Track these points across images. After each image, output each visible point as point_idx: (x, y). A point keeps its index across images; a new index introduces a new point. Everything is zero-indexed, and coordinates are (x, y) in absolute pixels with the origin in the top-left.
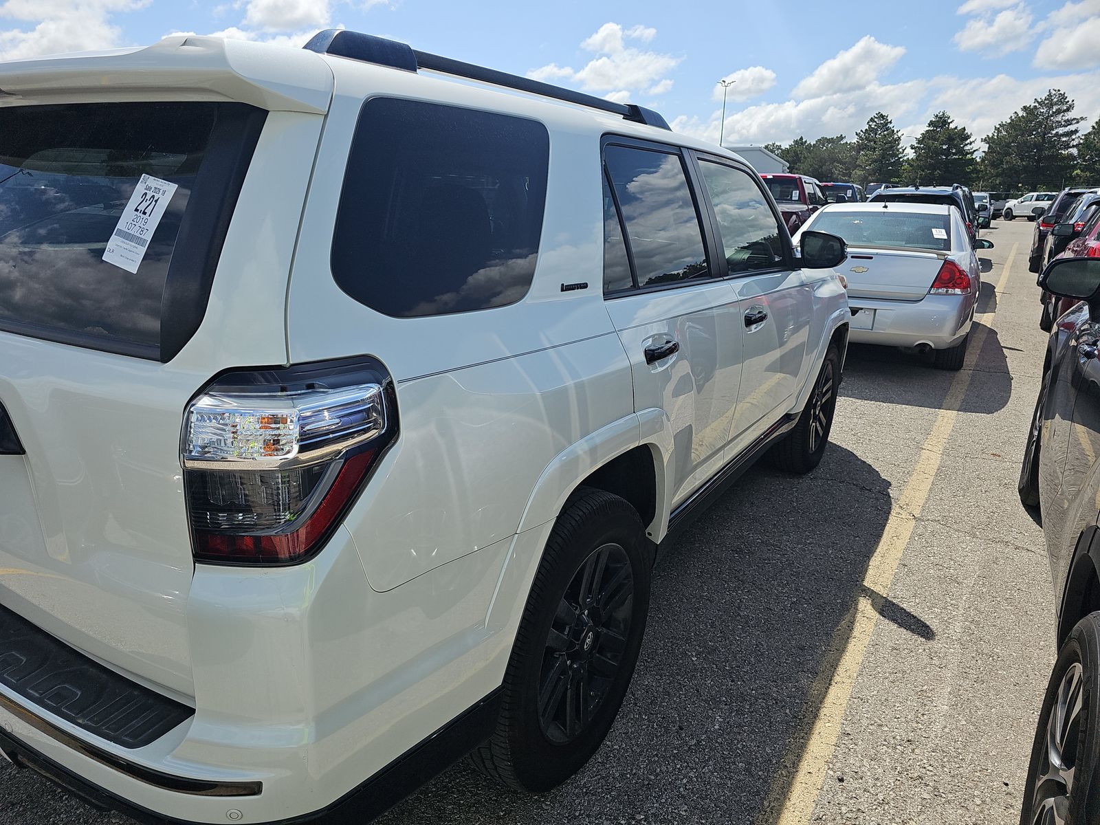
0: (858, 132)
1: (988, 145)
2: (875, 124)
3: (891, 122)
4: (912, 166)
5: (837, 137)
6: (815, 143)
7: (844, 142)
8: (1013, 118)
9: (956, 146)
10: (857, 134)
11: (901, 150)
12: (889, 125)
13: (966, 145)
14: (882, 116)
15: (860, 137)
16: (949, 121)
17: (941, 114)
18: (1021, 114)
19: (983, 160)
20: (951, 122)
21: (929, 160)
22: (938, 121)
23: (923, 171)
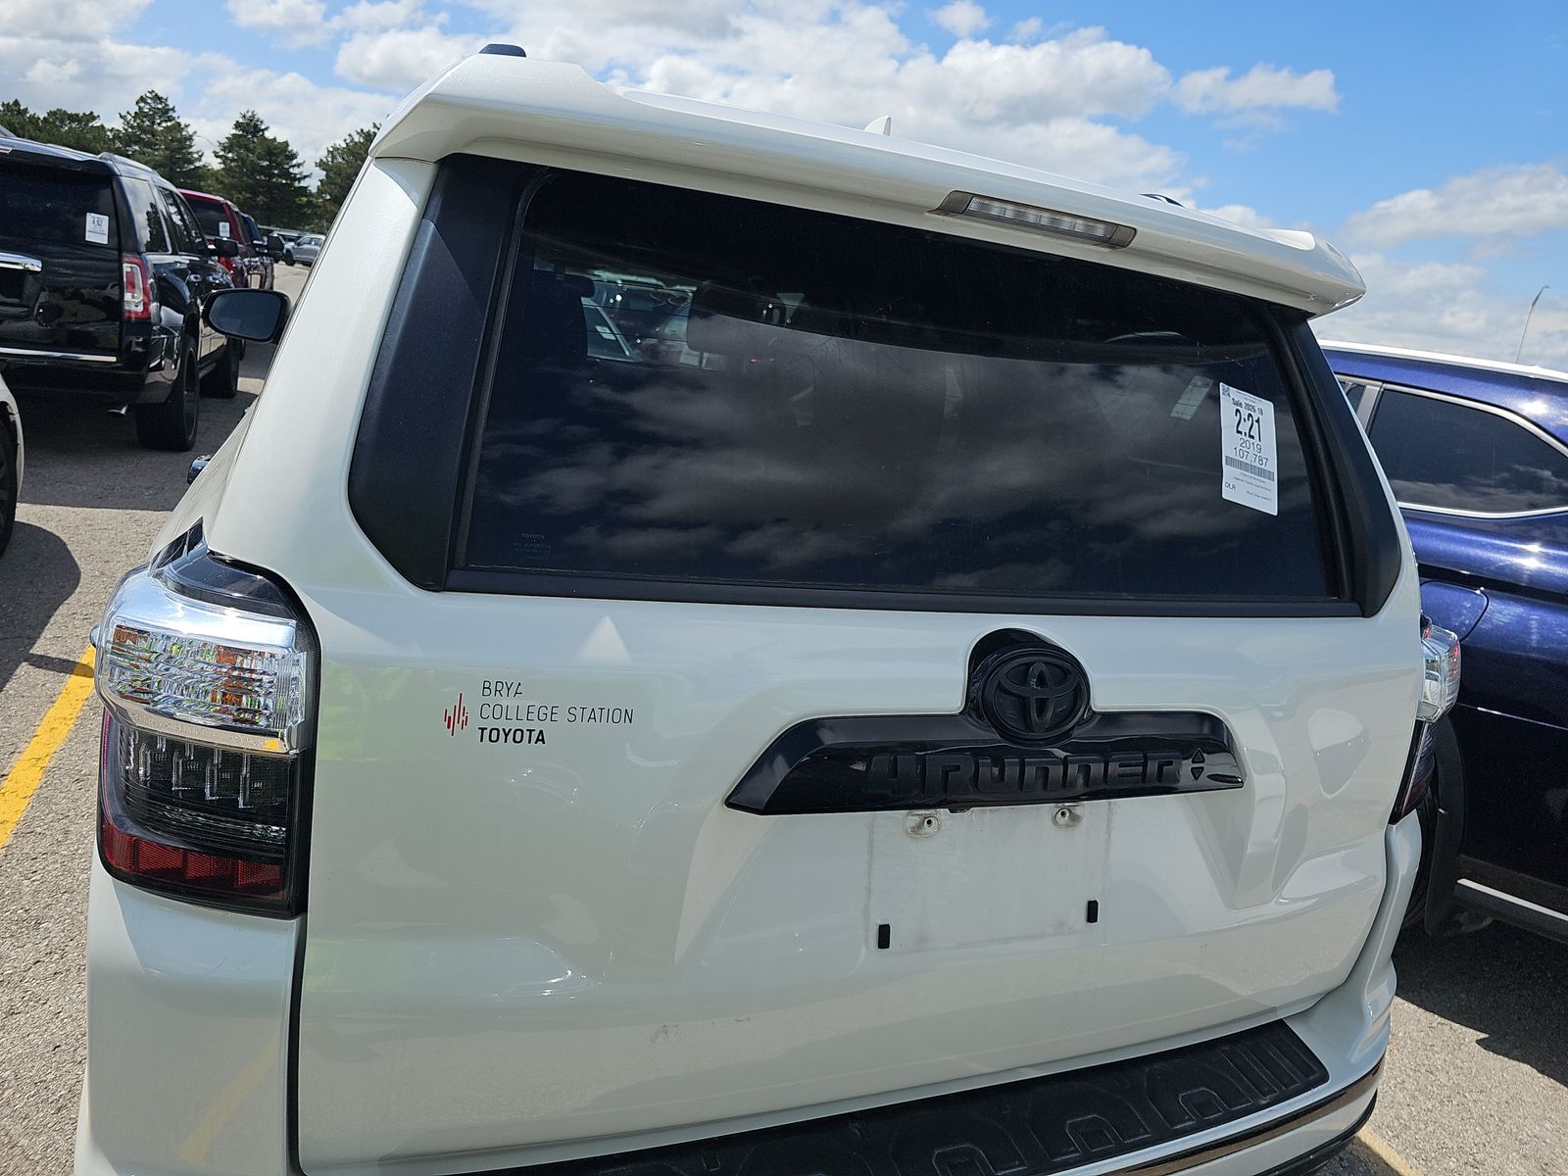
0: (123, 114)
1: (325, 173)
2: (148, 106)
3: (173, 109)
4: (222, 183)
5: (84, 114)
6: (46, 115)
7: (96, 123)
8: (348, 141)
9: (279, 166)
10: (121, 117)
11: (196, 156)
12: (171, 113)
13: (293, 166)
14: (157, 98)
15: (128, 123)
16: (263, 127)
17: (250, 114)
18: (357, 138)
19: (320, 191)
20: (266, 129)
21: (245, 178)
22: (248, 124)
23: (240, 193)
